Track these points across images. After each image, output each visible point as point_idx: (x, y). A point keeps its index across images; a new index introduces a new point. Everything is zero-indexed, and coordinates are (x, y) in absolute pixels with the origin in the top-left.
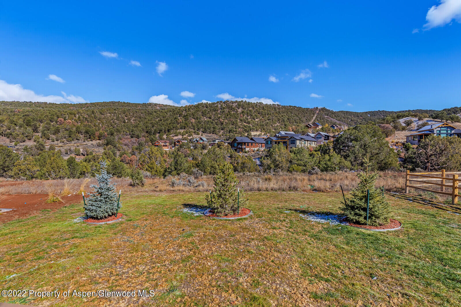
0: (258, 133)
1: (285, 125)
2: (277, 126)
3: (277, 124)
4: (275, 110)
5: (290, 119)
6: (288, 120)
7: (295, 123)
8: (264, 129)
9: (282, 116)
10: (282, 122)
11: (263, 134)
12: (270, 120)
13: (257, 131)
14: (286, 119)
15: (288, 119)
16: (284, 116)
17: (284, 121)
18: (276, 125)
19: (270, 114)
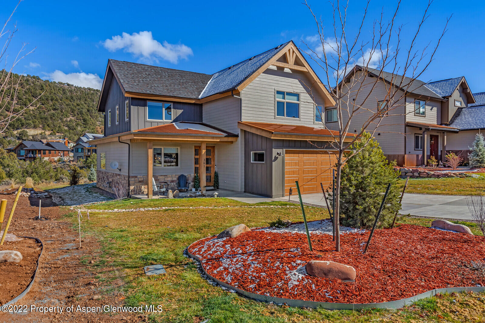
0: (38, 131)
1: (85, 120)
2: (71, 121)
3: (71, 117)
4: (64, 93)
5: (92, 110)
6: (88, 113)
7: (100, 118)
8: (48, 125)
9: (78, 105)
10: (78, 115)
11: (48, 133)
12: (57, 110)
13: (35, 127)
14: (84, 111)
15: (88, 111)
16: (82, 104)
17: (81, 113)
18: (69, 119)
19: (57, 100)
